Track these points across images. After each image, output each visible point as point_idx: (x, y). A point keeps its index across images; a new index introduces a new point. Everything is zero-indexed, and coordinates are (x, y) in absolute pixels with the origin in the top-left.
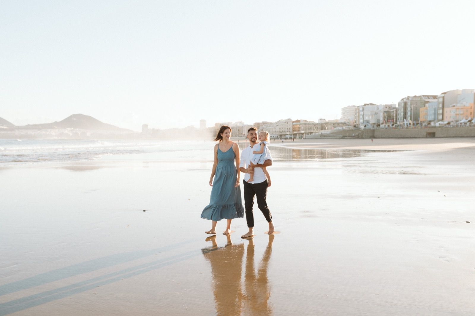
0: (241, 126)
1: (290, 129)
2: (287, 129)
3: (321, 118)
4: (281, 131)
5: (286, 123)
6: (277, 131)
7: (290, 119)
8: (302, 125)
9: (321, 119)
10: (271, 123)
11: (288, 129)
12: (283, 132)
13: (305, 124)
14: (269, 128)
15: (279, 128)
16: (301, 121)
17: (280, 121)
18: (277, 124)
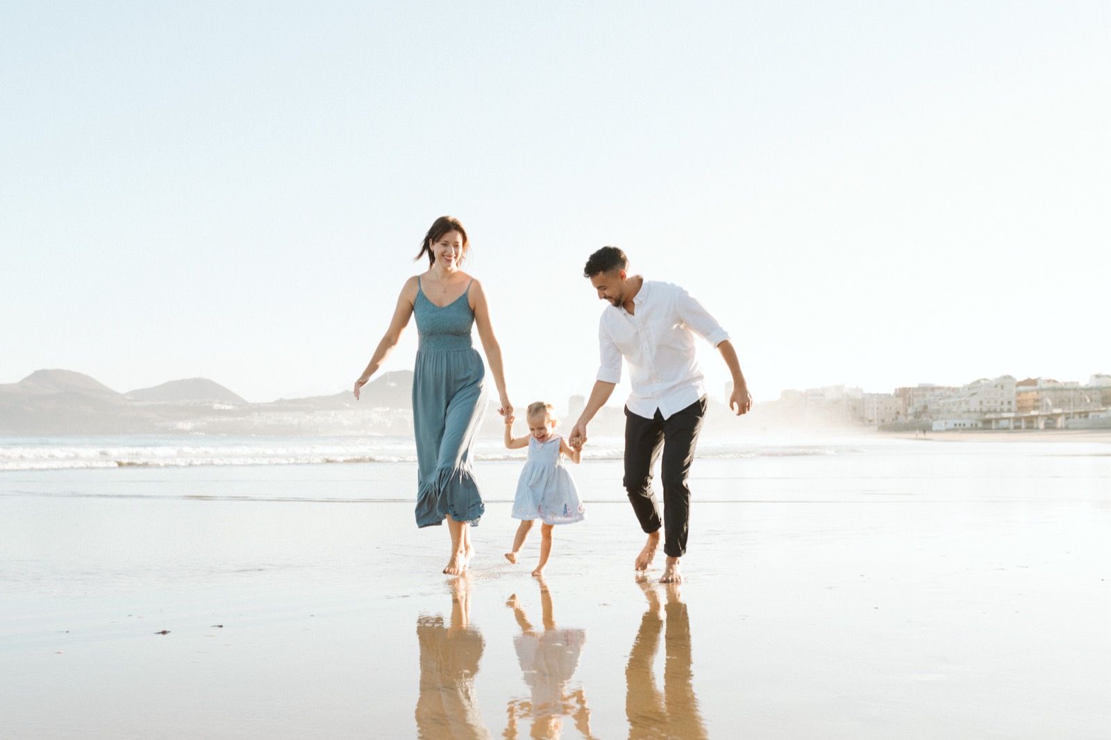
0: (860, 397)
1: (1009, 403)
2: (1002, 403)
3: (1097, 373)
4: (985, 409)
5: (999, 387)
6: (972, 409)
7: (1009, 377)
8: (1044, 393)
9: (1098, 376)
10: (954, 390)
11: (1006, 403)
12: (989, 412)
13: (1054, 390)
14: (948, 401)
15: (979, 403)
16: (1039, 382)
17: (978, 381)
18: (972, 392)
